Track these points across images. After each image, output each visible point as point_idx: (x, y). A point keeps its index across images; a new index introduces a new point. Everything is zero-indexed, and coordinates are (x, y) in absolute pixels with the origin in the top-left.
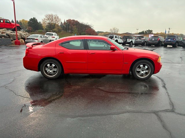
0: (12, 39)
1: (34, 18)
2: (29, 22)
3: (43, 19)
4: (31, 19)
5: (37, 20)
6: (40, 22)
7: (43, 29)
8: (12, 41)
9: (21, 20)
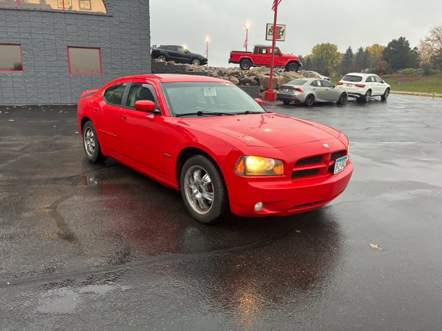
0: (262, 87)
1: (401, 38)
2: (386, 50)
3: (424, 39)
4: (394, 42)
5: (407, 44)
6: (416, 48)
7: (418, 66)
8: (262, 91)
9: (371, 45)
